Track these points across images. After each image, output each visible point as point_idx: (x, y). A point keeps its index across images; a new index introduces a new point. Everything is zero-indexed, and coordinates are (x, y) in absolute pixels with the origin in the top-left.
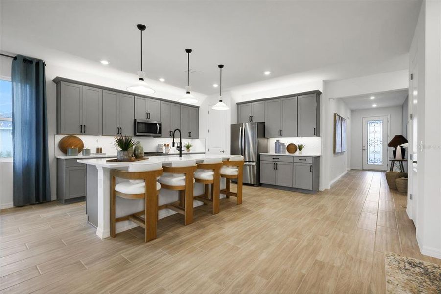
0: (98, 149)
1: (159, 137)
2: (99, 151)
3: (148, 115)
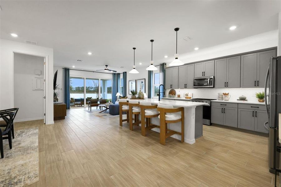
0: (178, 95)
1: (213, 88)
3: (204, 73)
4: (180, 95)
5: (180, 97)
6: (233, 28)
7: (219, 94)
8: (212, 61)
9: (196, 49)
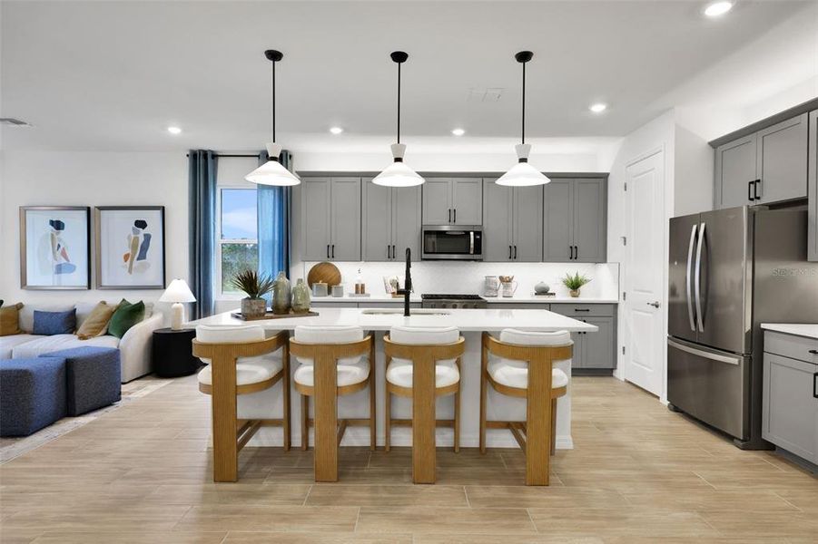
0: (357, 286)
1: (481, 260)
2: (360, 289)
3: (452, 214)
4: (363, 286)
5: (363, 292)
6: (598, 108)
7: (488, 280)
8: (475, 180)
9: (459, 132)
